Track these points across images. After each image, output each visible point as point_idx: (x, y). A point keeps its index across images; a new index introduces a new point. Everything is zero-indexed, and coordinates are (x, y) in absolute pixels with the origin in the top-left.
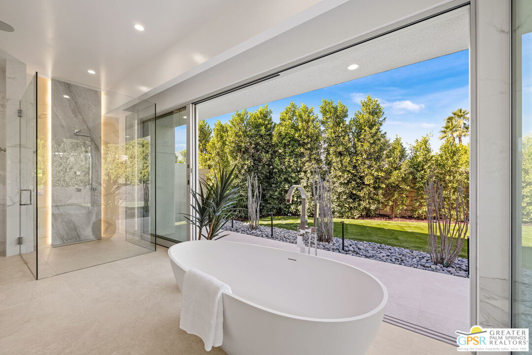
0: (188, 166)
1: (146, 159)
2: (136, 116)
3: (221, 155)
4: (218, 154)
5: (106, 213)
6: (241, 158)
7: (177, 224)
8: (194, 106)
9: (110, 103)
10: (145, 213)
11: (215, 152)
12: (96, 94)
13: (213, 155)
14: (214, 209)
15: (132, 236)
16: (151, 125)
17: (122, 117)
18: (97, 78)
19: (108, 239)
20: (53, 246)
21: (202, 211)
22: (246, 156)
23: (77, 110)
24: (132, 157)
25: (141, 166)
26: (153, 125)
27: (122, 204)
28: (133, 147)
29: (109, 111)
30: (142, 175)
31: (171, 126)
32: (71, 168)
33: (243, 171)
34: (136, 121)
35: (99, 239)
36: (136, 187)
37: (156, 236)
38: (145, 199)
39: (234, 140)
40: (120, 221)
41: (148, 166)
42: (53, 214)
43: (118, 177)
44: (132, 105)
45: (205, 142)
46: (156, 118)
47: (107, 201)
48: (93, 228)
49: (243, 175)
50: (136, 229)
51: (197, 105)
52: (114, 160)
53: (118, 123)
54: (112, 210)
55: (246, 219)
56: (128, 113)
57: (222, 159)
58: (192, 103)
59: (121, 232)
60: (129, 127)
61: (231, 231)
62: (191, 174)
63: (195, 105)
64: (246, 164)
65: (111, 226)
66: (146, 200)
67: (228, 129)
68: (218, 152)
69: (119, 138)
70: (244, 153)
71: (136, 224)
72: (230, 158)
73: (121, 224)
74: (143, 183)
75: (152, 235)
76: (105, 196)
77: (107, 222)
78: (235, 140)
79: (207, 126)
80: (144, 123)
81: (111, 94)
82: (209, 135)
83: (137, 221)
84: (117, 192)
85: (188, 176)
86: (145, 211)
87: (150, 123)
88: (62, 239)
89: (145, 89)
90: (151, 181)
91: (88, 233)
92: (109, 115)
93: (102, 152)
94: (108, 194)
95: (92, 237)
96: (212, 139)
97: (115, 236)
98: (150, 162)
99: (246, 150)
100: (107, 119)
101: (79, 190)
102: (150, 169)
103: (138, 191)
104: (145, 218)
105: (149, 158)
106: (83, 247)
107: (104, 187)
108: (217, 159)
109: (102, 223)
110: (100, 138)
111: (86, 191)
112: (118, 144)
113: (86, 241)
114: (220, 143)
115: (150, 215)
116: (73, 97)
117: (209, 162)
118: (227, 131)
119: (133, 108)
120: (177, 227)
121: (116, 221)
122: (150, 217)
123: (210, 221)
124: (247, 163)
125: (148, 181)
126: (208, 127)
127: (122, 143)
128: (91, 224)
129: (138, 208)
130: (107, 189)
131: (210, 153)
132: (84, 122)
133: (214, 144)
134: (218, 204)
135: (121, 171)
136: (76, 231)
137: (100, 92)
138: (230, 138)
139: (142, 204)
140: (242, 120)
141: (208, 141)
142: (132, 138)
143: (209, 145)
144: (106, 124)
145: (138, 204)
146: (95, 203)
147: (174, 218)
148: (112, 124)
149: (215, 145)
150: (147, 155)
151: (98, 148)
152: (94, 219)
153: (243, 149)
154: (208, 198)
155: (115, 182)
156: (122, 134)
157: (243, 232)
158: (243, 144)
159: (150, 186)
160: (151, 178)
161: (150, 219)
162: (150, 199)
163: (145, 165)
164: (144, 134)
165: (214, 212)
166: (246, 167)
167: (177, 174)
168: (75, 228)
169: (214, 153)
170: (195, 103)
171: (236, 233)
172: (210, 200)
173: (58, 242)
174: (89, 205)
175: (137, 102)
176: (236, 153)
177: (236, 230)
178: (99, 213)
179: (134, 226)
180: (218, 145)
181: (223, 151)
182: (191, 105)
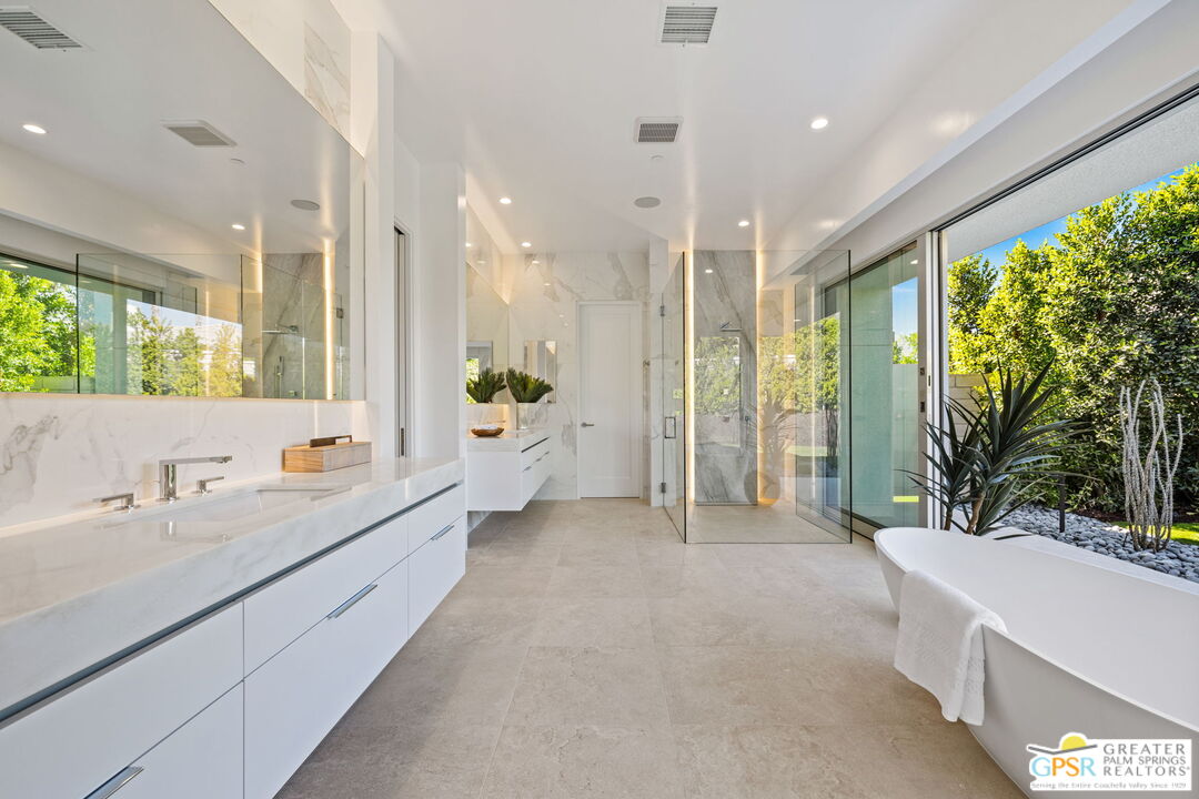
0: (922, 371)
1: (831, 359)
2: (813, 278)
3: (1027, 334)
4: (1016, 333)
5: (765, 462)
6: (1101, 336)
7: (898, 499)
8: (935, 234)
9: (769, 265)
10: (830, 470)
11: (1003, 328)
12: (749, 256)
13: (998, 338)
14: (985, 467)
15: (804, 509)
16: (842, 292)
17: (788, 288)
18: (751, 231)
19: (767, 507)
20: (698, 504)
21: (953, 469)
22: (1122, 329)
23: (723, 290)
24: (805, 357)
25: (821, 374)
26: (847, 291)
27: (791, 450)
28: (805, 336)
29: (768, 280)
30: (824, 392)
31: (886, 286)
32: (710, 384)
33: (1108, 375)
34: (813, 290)
35: (755, 504)
36: (813, 416)
37: (852, 515)
38: (829, 442)
39: (1073, 287)
40: (786, 478)
41: (834, 373)
42: (696, 455)
43: (781, 397)
44: (805, 262)
45: (977, 304)
46: (851, 277)
47: (765, 440)
48: (745, 484)
49: (1111, 384)
50: (814, 496)
51: (943, 231)
52: (772, 365)
53: (782, 300)
54: (775, 455)
55: (1118, 516)
56: (800, 278)
57: (1027, 345)
58: (931, 231)
59: (788, 499)
60: (801, 302)
61: (1056, 538)
62: (929, 388)
63: (940, 231)
64: (1120, 353)
65: (773, 485)
66: (832, 445)
67: (1051, 259)
68: (1015, 328)
69: (782, 325)
70: (1114, 319)
71: (814, 487)
72: (1057, 341)
73: (789, 484)
74: (826, 409)
75: (843, 511)
76: (763, 430)
77: (765, 477)
78: (1078, 288)
79: (982, 263)
80: (827, 291)
81: (771, 253)
82: (989, 284)
83: (815, 483)
84: (782, 424)
85: (922, 393)
86: (830, 466)
87: (838, 289)
88: (707, 494)
89: (830, 225)
90: (842, 405)
91: (738, 491)
92: (768, 288)
93: (758, 352)
94: (769, 428)
95: (744, 499)
96: (996, 295)
97: (778, 504)
98: (839, 363)
99: (1124, 310)
100: (766, 294)
101: (727, 420)
102: (838, 379)
103: (817, 425)
104: (830, 479)
105: (838, 356)
106: (732, 511)
107: (761, 416)
108: (1011, 345)
109: (759, 478)
110: (755, 328)
111: (735, 422)
112: (782, 335)
113: (736, 504)
114: (1020, 303)
115: (839, 474)
116: (718, 272)
117: (984, 357)
118: (1048, 265)
119: (807, 268)
120: (897, 505)
121: (781, 479)
122: (839, 480)
123: (975, 493)
124: (1125, 348)
125: (836, 404)
126: (986, 266)
127: (789, 334)
128: (743, 477)
129: (817, 458)
130: (765, 419)
131: (989, 333)
132: (733, 307)
133: (1000, 308)
134: (995, 458)
135: (784, 385)
136: (723, 484)
137: (755, 251)
138: (1061, 281)
139: (824, 451)
140: (1106, 224)
141: (984, 302)
142: (806, 323)
143: (985, 314)
144: (765, 304)
145: (818, 451)
146: (748, 443)
147: (892, 486)
148: (772, 302)
149: (1006, 311)
150: (833, 350)
151: (750, 346)
152: (745, 470)
153: (1109, 311)
154: (968, 442)
155: (778, 407)
156: (789, 317)
157: (1103, 549)
158: (1108, 295)
159: (839, 414)
160: (842, 398)
161: (839, 482)
162: (839, 441)
163: (830, 371)
164: (828, 310)
165: (985, 474)
166: (1120, 362)
167: (896, 388)
168: (722, 481)
169: (1000, 332)
170: (939, 229)
171: (1073, 547)
172: (975, 446)
173: (702, 499)
174: (738, 446)
175: (815, 254)
176: (1082, 323)
177: (1076, 539)
178: (753, 461)
179: (810, 492)
180: (1015, 309)
181: (1031, 323)
182: (928, 235)
